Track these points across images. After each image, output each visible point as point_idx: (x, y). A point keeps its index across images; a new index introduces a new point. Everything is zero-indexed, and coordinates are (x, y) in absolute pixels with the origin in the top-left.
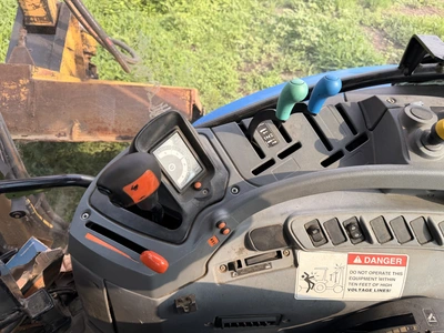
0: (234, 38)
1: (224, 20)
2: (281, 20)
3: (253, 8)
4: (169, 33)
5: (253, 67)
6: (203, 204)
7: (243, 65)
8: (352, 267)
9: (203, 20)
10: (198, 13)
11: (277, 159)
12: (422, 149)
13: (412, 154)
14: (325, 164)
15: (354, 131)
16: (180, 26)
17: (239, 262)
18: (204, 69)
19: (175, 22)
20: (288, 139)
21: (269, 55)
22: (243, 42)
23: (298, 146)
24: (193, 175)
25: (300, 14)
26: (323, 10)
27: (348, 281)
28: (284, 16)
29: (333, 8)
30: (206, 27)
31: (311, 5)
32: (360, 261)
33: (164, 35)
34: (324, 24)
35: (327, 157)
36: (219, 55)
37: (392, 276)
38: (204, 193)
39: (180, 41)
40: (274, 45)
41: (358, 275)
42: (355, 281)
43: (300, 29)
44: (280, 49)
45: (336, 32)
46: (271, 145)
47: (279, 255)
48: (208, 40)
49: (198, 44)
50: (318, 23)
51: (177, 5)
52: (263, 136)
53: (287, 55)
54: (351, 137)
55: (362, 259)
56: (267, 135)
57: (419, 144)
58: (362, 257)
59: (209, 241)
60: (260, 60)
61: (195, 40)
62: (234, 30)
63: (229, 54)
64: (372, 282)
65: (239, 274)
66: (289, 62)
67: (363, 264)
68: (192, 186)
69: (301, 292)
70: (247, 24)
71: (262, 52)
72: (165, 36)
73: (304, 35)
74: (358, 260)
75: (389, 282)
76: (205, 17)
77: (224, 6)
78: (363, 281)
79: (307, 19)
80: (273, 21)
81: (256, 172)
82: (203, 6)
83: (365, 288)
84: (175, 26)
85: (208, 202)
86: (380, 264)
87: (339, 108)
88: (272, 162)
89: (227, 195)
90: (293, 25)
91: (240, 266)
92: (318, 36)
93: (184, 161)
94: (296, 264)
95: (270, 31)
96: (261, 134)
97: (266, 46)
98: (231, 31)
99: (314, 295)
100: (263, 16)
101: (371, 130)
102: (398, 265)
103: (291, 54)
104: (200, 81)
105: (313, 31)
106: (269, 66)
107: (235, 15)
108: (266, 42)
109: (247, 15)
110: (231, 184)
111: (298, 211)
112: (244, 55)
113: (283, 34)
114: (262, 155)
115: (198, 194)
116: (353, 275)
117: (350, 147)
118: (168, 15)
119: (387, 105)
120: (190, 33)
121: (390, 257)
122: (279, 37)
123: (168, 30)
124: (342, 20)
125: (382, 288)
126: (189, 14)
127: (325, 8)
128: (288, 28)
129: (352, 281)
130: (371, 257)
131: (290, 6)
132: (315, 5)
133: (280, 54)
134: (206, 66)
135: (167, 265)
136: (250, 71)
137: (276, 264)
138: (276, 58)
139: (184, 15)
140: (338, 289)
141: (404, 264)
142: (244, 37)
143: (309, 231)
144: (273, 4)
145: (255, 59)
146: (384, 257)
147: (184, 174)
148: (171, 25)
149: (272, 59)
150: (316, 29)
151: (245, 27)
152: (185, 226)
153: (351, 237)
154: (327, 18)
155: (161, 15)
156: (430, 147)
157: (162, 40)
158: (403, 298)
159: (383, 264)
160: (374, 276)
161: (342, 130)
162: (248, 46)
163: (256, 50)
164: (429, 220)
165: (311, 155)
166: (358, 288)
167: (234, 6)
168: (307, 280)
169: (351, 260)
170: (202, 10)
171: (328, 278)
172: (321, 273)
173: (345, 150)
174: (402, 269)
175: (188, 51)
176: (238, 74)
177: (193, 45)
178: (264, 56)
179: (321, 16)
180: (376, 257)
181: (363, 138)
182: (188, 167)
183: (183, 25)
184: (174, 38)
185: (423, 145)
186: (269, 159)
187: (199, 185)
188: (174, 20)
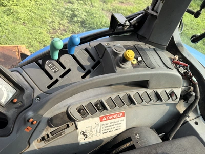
0: (45, 18)
1: (38, 9)
2: (67, 9)
3: (53, 3)
4: (9, 17)
5: (57, 32)
6: (20, 110)
7: (51, 31)
8: (102, 123)
9: (27, 10)
10: (24, 6)
11: (60, 79)
12: (121, 65)
13: (117, 67)
14: (83, 77)
15: (94, 60)
16: (15, 13)
17: (47, 135)
18: (31, 34)
19: (12, 11)
20: (64, 68)
21: (64, 26)
22: (50, 20)
23: (69, 70)
24: (11, 95)
25: (75, 6)
26: (86, 4)
27: (102, 129)
28: (68, 7)
29: (90, 3)
30: (29, 13)
31: (80, 2)
32: (105, 119)
33: (6, 18)
34: (87, 10)
35: (84, 74)
36: (38, 27)
37: (120, 122)
38: (19, 104)
39: (16, 21)
40: (65, 21)
41: (106, 126)
42: (105, 129)
43: (76, 13)
44: (68, 23)
45: (93, 14)
46: (55, 72)
47: (68, 126)
48: (32, 20)
49: (26, 22)
50: (84, 10)
51: (11, 2)
52: (50, 67)
53: (73, 25)
54: (93, 63)
55: (106, 118)
56: (52, 67)
57: (119, 63)
58: (106, 117)
59: (26, 130)
60: (60, 28)
61: (24, 20)
62: (45, 14)
63: (44, 26)
64: (112, 127)
65: (49, 141)
66: (74, 28)
67: (107, 120)
68: (11, 101)
69: (82, 140)
70: (51, 11)
71: (60, 24)
72: (6, 19)
73: (78, 16)
74: (104, 119)
75: (119, 125)
76: (28, 8)
77: (38, 2)
78: (108, 128)
79: (79, 8)
80: (63, 10)
81: (49, 87)
82: (27, 3)
83: (110, 130)
84: (12, 13)
85: (22, 109)
86: (114, 118)
87: (86, 50)
88: (57, 81)
89: (34, 102)
90: (73, 11)
92: (85, 16)
93: (3, 89)
94: (77, 128)
95: (63, 14)
96: (49, 67)
97: (62, 21)
98: (43, 15)
99: (88, 140)
100: (58, 7)
101: (101, 59)
102: (122, 117)
103: (74, 24)
104: (30, 40)
105: (82, 13)
106: (65, 31)
107: (44, 7)
108: (62, 19)
109: (50, 7)
110: (35, 96)
111: (72, 103)
112: (51, 26)
113: (69, 15)
114: (51, 78)
115: (16, 106)
116: (104, 126)
117: (93, 67)
118: (7, 7)
119: (106, 47)
120: (21, 16)
121: (117, 114)
122: (67, 17)
123: (8, 15)
124: (94, 8)
125: (117, 128)
126: (19, 7)
127: (87, 3)
128: (71, 12)
129: (104, 129)
130: (110, 116)
131: (70, 2)
132: (82, 2)
133: (69, 25)
134: (32, 33)
136: (55, 33)
137: (67, 131)
138: (67, 27)
139: (16, 7)
140: (98, 134)
141: (124, 116)
142: (50, 17)
143: (79, 111)
144: (63, 2)
145: (57, 28)
146: (115, 114)
148: (9, 13)
149: (65, 27)
150: (84, 13)
151: (50, 12)
152: (10, 125)
153: (98, 109)
154: (88, 8)
155: (2, 7)
156: (123, 63)
157: (5, 21)
158: (126, 130)
159: (115, 118)
160: (113, 124)
161: (88, 60)
162: (53, 22)
163: (57, 23)
164: (129, 95)
165: (76, 74)
166: (106, 131)
167: (43, 2)
168: (83, 134)
169: (101, 120)
171: (93, 130)
172: (89, 129)
173: (91, 70)
174: (123, 118)
175: (21, 26)
176: (49, 36)
177: (24, 23)
178: (61, 26)
179: (86, 7)
180: (112, 115)
181: (99, 63)
182: (7, 92)
183: (16, 12)
184: (12, 19)
185: (121, 63)
186: (55, 79)
187: (16, 100)
188: (11, 10)
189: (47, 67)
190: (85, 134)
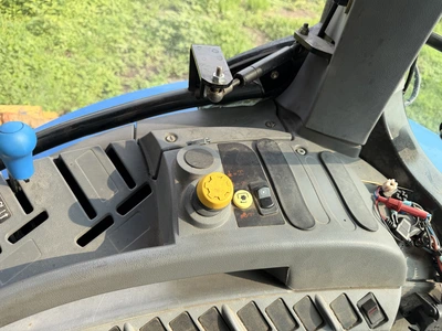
0: (115, 41)
1: (103, 22)
2: (164, 22)
3: (135, 11)
4: (38, 38)
5: (138, 72)
7: (126, 70)
9: (79, 23)
11: (6, 245)
12: (194, 216)
15: (130, 181)
16: (51, 31)
18: (80, 76)
19: (44, 26)
20: (28, 208)
21: (154, 59)
22: (125, 46)
23: (43, 216)
25: (183, 17)
26: (207, 13)
28: (167, 18)
29: (216, 10)
30: (83, 30)
31: (195, 7)
33: (30, 40)
34: (207, 26)
35: (87, 229)
36: (98, 60)
39: (52, 47)
40: (158, 48)
43: (183, 32)
44: (165, 52)
45: (220, 34)
48: (86, 45)
49: (73, 49)
50: (202, 25)
51: (45, 7)
53: (173, 59)
54: (125, 192)
60: (145, 64)
61: (70, 45)
62: (115, 33)
63: (110, 59)
66: (175, 66)
70: (129, 27)
71: (147, 55)
72: (31, 42)
73: (187, 38)
76: (81, 20)
79: (190, 21)
80: (155, 24)
82: (79, 8)
84: (45, 30)
90: (176, 28)
92: (202, 38)
95: (154, 34)
97: (150, 49)
98: (111, 35)
100: (146, 19)
101: (155, 178)
103: (177, 57)
104: (75, 90)
105: (196, 33)
106: (155, 70)
107: (115, 18)
108: (151, 46)
109: (128, 18)
112: (127, 60)
113: (167, 37)
117: (123, 208)
118: (35, 18)
119: (163, 147)
120: (63, 38)
122: (163, 40)
123: (37, 35)
124: (225, 22)
126: (61, 17)
127: (209, 10)
128: (171, 30)
131: (174, 8)
132: (198, 8)
133: (166, 57)
134: (83, 73)
136: (133, 76)
138: (162, 62)
139: (54, 19)
142: (126, 40)
144: (157, 7)
145: (139, 63)
148: (39, 30)
149: (158, 63)
150: (200, 32)
151: (126, 30)
154: (210, 20)
155: (28, 18)
157: (27, 48)
161: (111, 184)
162: (131, 50)
163: (139, 53)
165: (62, 232)
167: (114, 8)
173: (116, 215)
175: (62, 58)
176: (119, 80)
177: (68, 51)
178: (148, 60)
179: (205, 18)
181: (145, 190)
183: (54, 28)
184: (44, 43)
188: (43, 23)
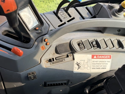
6: (39, 35)
8: (93, 60)
10: (41, 7)
11: (67, 22)
17: (53, 59)
20: (70, 16)
23: (74, 18)
24: (35, 25)
27: (92, 65)
32: (96, 57)
37: (106, 63)
38: (39, 31)
41: (95, 63)
46: (64, 18)
47: (68, 56)
52: (61, 15)
55: (97, 57)
56: (63, 15)
57: (115, 13)
58: (97, 56)
64: (100, 65)
65: (53, 63)
67: (97, 58)
68: (35, 29)
69: (76, 70)
74: (95, 57)
75: (106, 65)
77: (49, 6)
78: (97, 65)
81: (59, 26)
83: (98, 67)
85: (41, 35)
86: (102, 58)
91: (53, 60)
93: (31, 19)
94: (74, 59)
99: (80, 71)
101: (97, 15)
102: (109, 58)
110: (50, 29)
114: (61, 21)
115: (37, 32)
116: (94, 63)
121: (106, 56)
125: (103, 67)
129: (93, 65)
130: (100, 56)
135: (23, 52)
137: (67, 59)
140: (89, 68)
141: (110, 58)
146: (104, 55)
147: (32, 23)
153: (93, 46)
158: (110, 71)
159: (104, 58)
160: (101, 63)
161: (88, 14)
164: (119, 40)
166: (95, 67)
168: (78, 65)
169: (93, 57)
170: (42, 6)
171: (85, 64)
172: (82, 62)
174: (110, 60)
180: (101, 56)
182: (33, 21)
185: (116, 13)
186: (64, 22)
187: (37, 28)
189: (59, 15)
190: (79, 65)
